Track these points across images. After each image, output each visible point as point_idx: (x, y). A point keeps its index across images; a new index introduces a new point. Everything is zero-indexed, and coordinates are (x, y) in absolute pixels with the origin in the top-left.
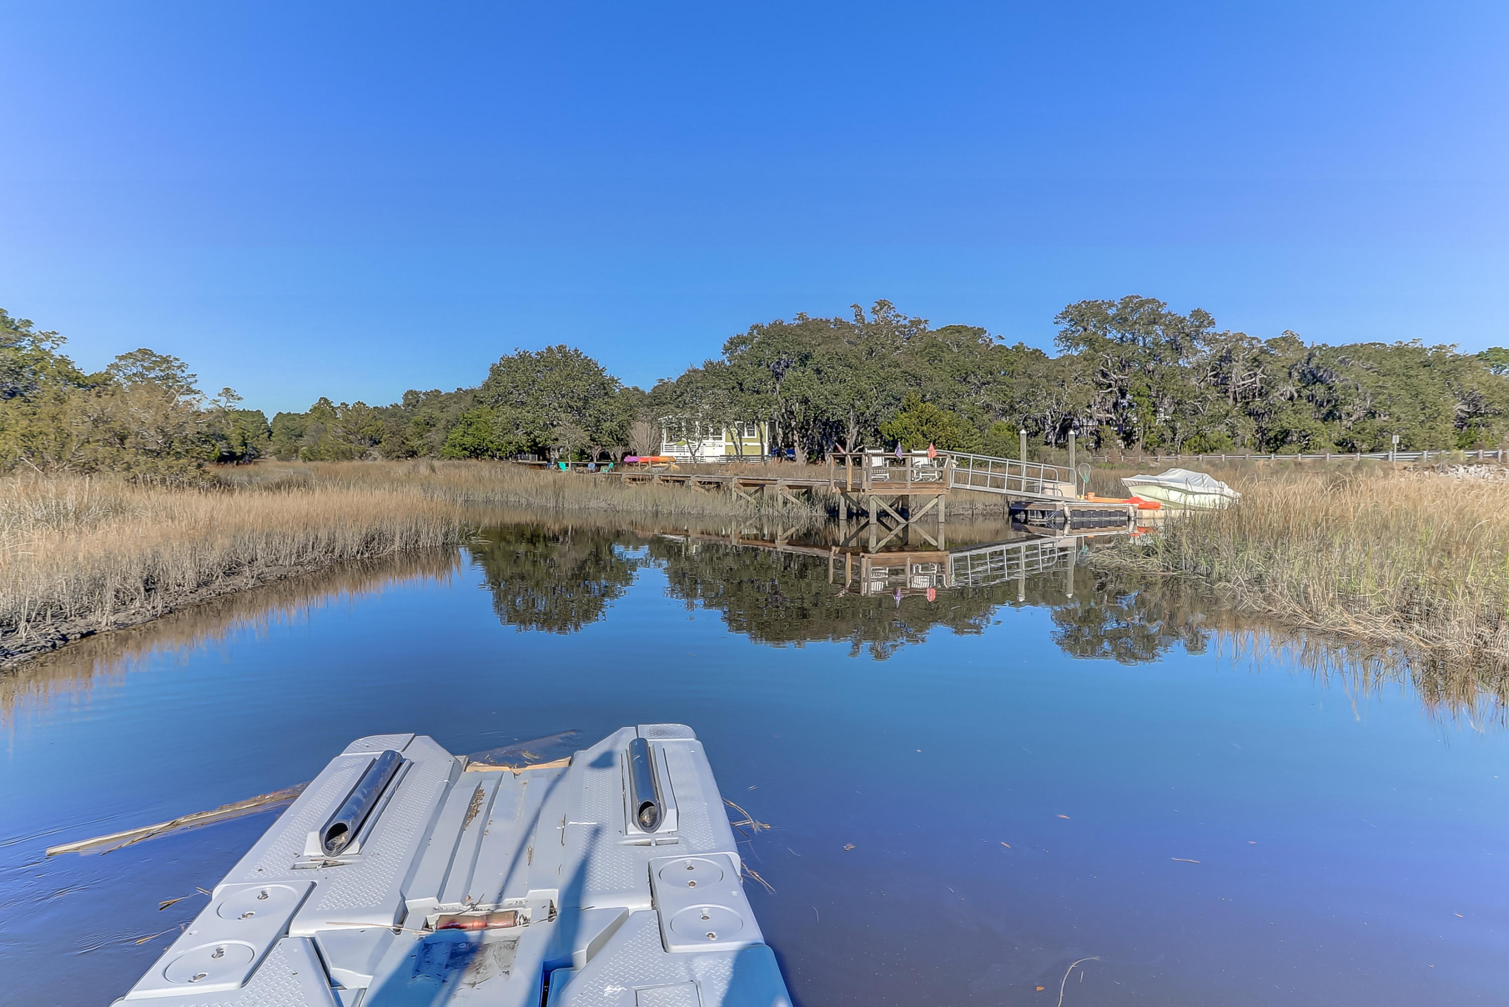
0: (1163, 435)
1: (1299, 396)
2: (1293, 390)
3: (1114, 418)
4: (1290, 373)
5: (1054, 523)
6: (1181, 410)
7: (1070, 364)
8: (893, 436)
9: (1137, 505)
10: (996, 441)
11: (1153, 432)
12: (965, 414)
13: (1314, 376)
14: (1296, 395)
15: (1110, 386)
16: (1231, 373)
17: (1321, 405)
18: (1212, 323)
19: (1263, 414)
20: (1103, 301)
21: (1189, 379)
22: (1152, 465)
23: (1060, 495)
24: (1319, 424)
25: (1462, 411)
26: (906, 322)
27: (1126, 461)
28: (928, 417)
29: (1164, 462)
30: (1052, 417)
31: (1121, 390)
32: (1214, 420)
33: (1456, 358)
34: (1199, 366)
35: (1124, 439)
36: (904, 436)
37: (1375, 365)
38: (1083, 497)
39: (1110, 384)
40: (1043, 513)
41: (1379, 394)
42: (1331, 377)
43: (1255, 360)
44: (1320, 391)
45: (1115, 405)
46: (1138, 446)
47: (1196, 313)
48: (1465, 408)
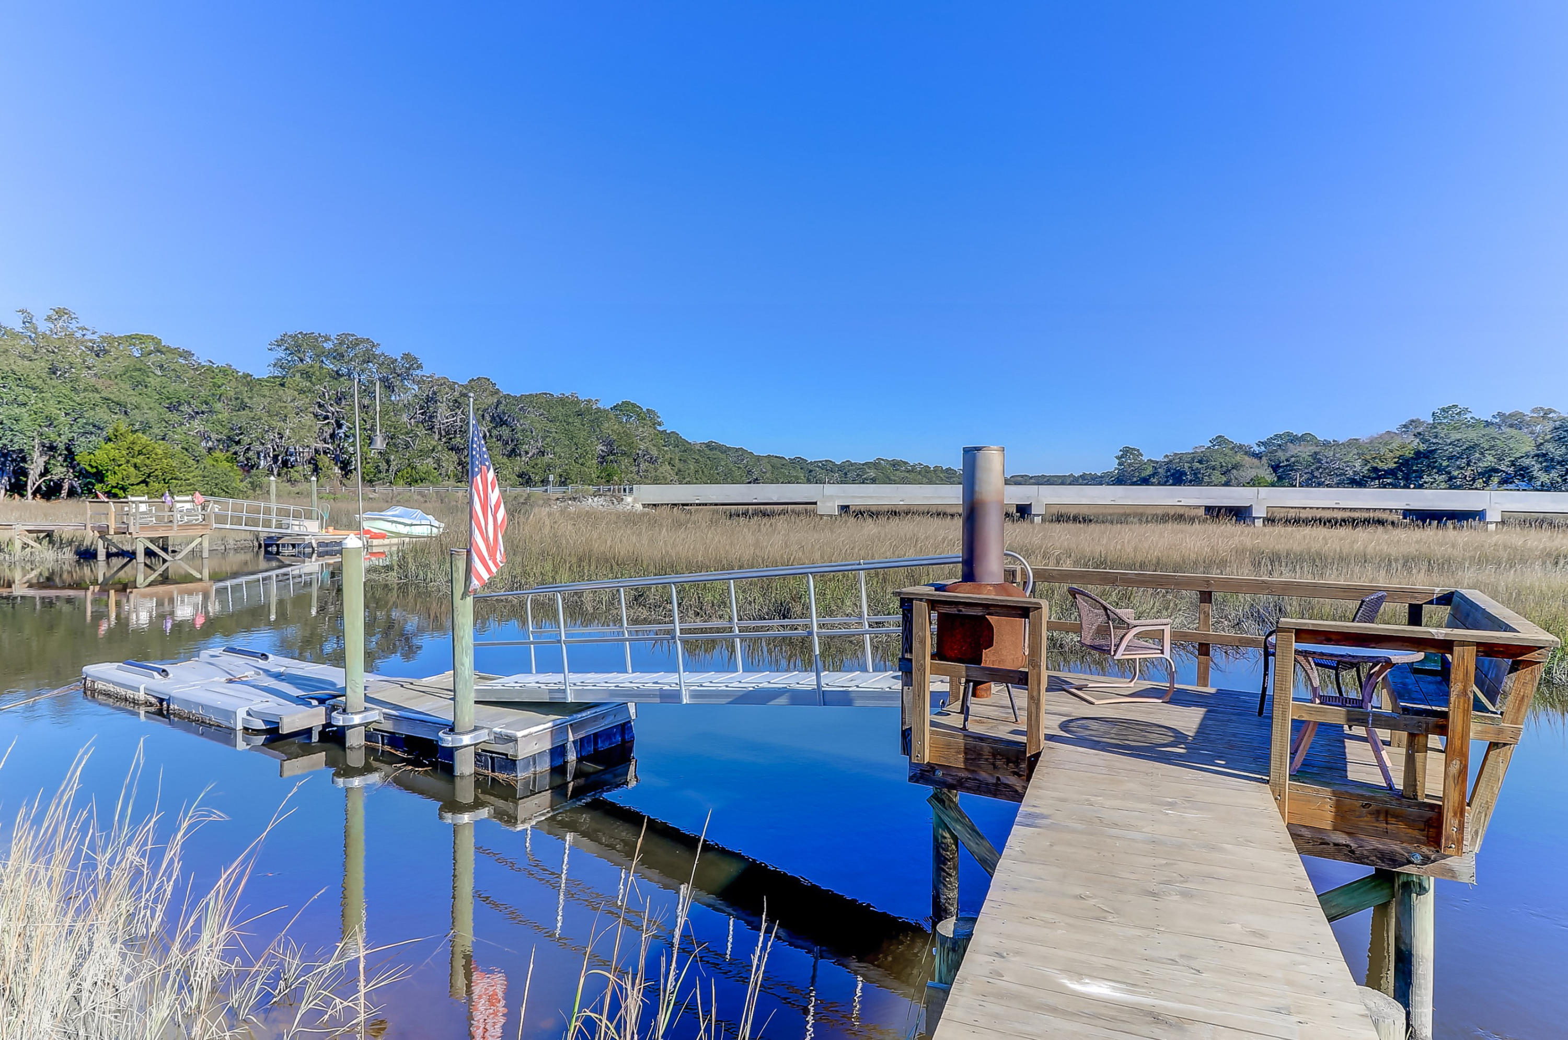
0: (379, 466)
1: (490, 435)
2: (486, 430)
3: (332, 448)
4: (483, 416)
5: (304, 553)
6: (394, 444)
7: (292, 401)
8: (96, 467)
9: (368, 536)
10: (215, 473)
11: (369, 463)
12: (178, 444)
13: (501, 419)
14: (488, 434)
15: (326, 418)
16: (436, 412)
17: (507, 443)
18: (420, 367)
19: (463, 449)
20: (319, 334)
21: (401, 415)
22: (371, 496)
23: (305, 530)
24: (505, 460)
25: (603, 451)
26: (95, 337)
27: (347, 491)
28: (140, 448)
29: (381, 493)
30: (274, 450)
31: (337, 422)
32: (423, 454)
33: (598, 410)
34: (409, 404)
35: (341, 469)
36: (110, 468)
37: (545, 412)
38: (324, 530)
39: (327, 416)
40: (294, 546)
41: (547, 437)
42: (513, 421)
43: (456, 401)
44: (505, 432)
45: (333, 436)
46: (357, 477)
47: (406, 356)
48: (604, 448)
